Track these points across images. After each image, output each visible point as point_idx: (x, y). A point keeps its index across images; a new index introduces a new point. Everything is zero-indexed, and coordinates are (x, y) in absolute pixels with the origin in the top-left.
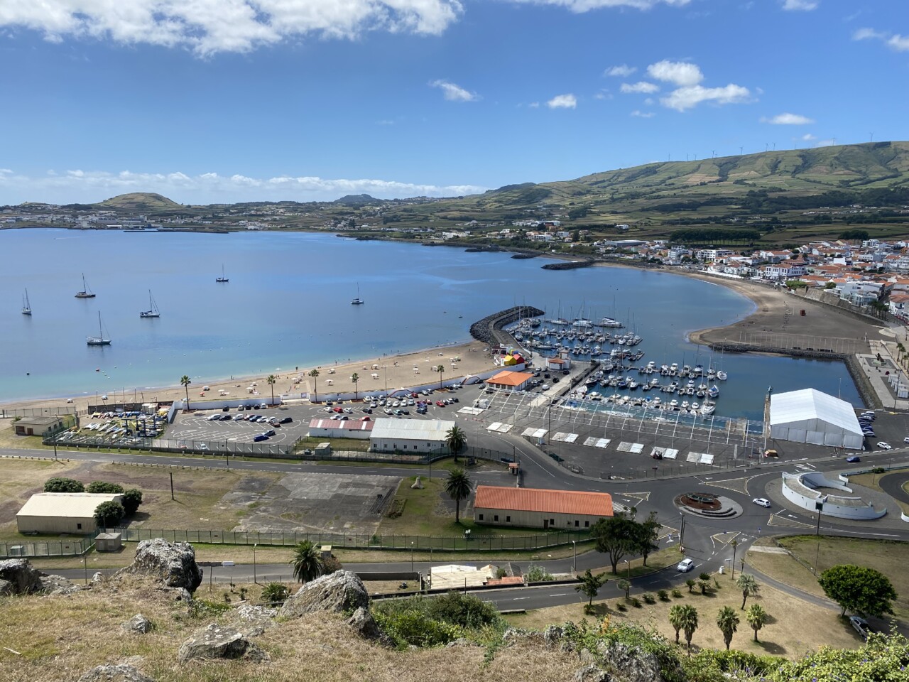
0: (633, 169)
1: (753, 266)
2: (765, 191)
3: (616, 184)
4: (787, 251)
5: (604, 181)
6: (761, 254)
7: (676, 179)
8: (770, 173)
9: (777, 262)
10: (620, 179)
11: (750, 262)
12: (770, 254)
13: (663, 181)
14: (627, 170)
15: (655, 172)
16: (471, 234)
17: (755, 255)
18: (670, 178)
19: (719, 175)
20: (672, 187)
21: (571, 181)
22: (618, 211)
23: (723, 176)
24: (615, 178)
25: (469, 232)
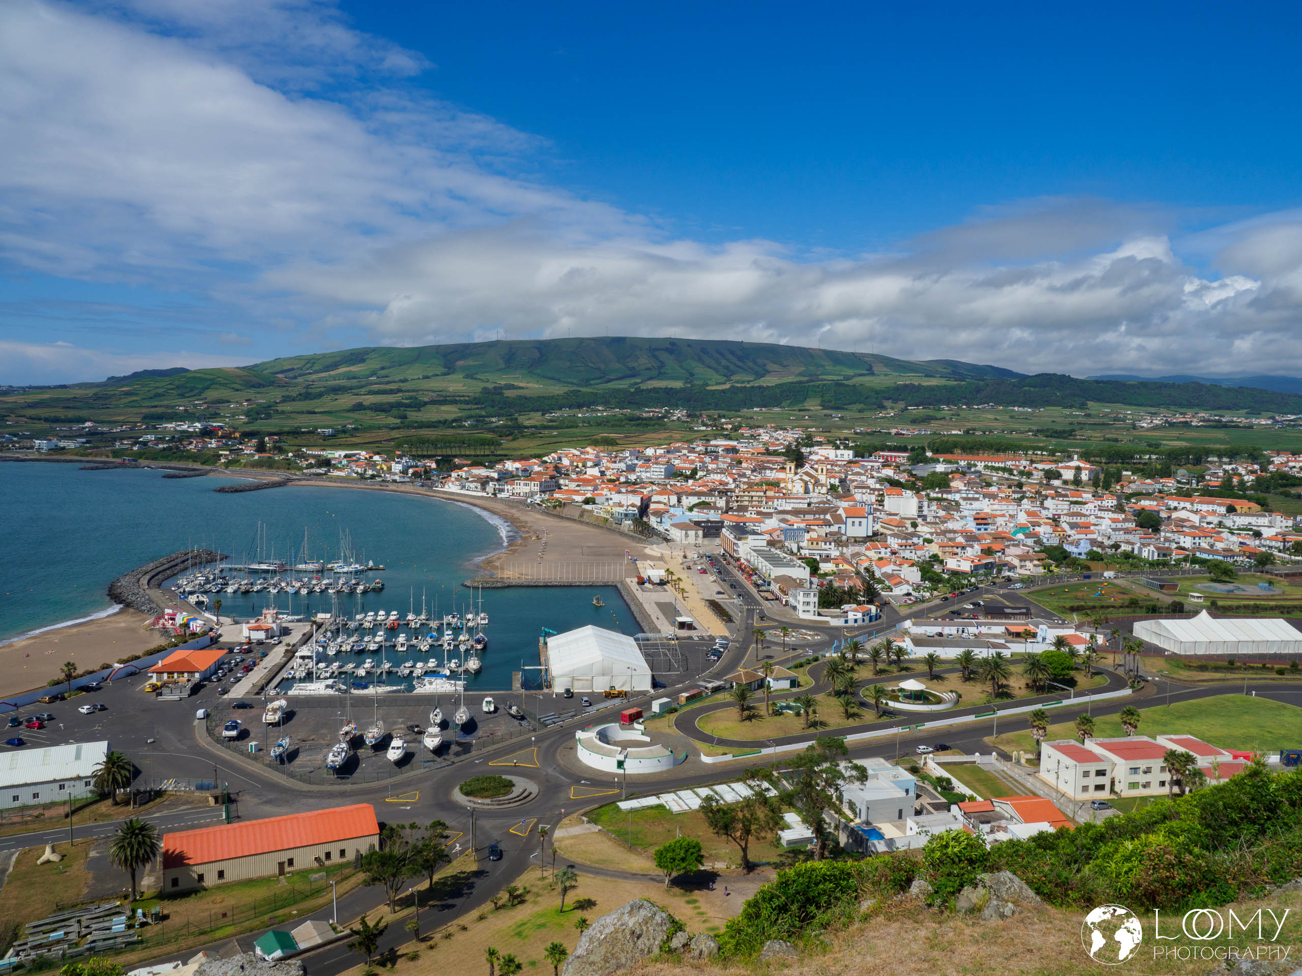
0: (332, 355)
1: (498, 480)
2: (501, 388)
3: (310, 373)
4: (534, 460)
5: (293, 369)
6: (506, 465)
7: (390, 370)
8: (503, 366)
9: (527, 474)
10: (316, 368)
11: (495, 475)
12: (517, 465)
13: (373, 373)
14: (324, 356)
15: (363, 361)
16: (87, 442)
17: (499, 466)
18: (383, 368)
19: (445, 367)
20: (386, 379)
21: (245, 368)
22: (317, 410)
23: (449, 368)
24: (309, 365)
25: (84, 440)
